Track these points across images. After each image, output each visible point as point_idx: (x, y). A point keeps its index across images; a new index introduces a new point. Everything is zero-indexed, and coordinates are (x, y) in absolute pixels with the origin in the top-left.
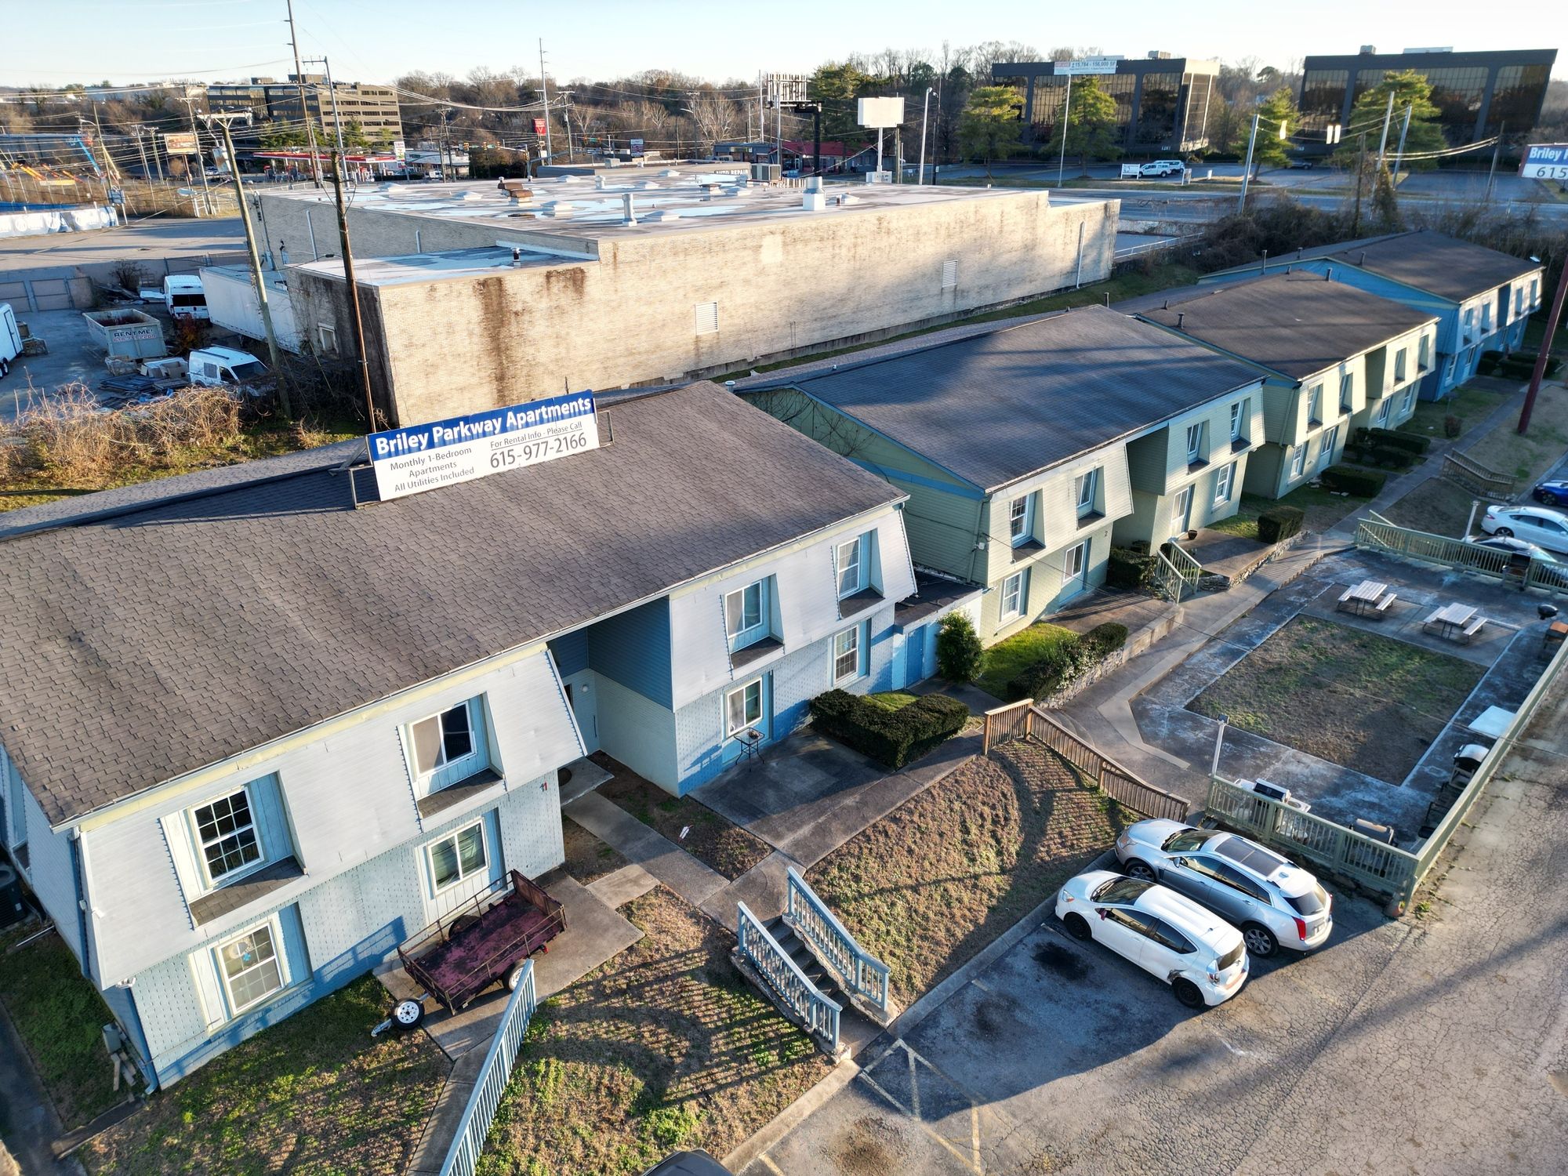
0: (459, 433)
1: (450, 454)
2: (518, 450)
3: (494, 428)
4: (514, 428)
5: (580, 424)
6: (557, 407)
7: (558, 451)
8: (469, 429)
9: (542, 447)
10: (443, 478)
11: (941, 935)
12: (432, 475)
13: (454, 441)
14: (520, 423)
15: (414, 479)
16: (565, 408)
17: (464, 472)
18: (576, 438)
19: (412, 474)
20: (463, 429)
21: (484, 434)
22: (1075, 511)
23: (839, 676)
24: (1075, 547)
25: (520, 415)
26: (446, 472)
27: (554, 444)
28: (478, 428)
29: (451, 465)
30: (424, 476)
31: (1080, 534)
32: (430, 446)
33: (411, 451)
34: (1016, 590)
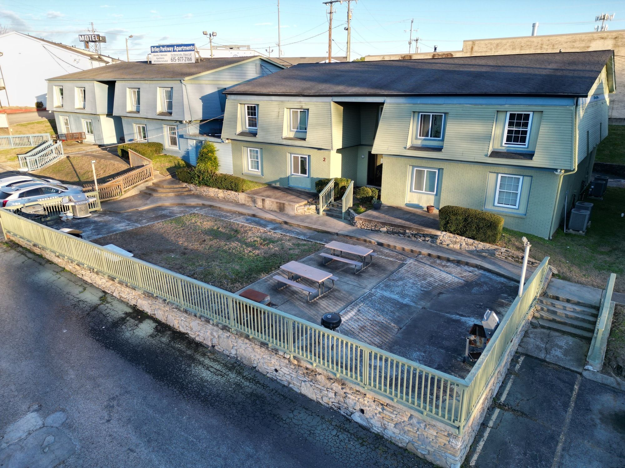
1: (163, 55)
2: (177, 58)
3: (172, 50)
4: (176, 51)
5: (191, 54)
6: (186, 47)
9: (182, 59)
12: (161, 60)
14: (178, 50)
15: (157, 60)
16: (188, 48)
17: (166, 61)
18: (190, 58)
19: (157, 58)
20: (165, 49)
21: (170, 51)
22: (291, 131)
23: (172, 144)
24: (300, 156)
25: (178, 48)
26: (163, 60)
27: (184, 58)
28: (168, 49)
29: (163, 58)
30: (159, 60)
31: (285, 142)
32: (160, 52)
33: (157, 52)
34: (257, 158)
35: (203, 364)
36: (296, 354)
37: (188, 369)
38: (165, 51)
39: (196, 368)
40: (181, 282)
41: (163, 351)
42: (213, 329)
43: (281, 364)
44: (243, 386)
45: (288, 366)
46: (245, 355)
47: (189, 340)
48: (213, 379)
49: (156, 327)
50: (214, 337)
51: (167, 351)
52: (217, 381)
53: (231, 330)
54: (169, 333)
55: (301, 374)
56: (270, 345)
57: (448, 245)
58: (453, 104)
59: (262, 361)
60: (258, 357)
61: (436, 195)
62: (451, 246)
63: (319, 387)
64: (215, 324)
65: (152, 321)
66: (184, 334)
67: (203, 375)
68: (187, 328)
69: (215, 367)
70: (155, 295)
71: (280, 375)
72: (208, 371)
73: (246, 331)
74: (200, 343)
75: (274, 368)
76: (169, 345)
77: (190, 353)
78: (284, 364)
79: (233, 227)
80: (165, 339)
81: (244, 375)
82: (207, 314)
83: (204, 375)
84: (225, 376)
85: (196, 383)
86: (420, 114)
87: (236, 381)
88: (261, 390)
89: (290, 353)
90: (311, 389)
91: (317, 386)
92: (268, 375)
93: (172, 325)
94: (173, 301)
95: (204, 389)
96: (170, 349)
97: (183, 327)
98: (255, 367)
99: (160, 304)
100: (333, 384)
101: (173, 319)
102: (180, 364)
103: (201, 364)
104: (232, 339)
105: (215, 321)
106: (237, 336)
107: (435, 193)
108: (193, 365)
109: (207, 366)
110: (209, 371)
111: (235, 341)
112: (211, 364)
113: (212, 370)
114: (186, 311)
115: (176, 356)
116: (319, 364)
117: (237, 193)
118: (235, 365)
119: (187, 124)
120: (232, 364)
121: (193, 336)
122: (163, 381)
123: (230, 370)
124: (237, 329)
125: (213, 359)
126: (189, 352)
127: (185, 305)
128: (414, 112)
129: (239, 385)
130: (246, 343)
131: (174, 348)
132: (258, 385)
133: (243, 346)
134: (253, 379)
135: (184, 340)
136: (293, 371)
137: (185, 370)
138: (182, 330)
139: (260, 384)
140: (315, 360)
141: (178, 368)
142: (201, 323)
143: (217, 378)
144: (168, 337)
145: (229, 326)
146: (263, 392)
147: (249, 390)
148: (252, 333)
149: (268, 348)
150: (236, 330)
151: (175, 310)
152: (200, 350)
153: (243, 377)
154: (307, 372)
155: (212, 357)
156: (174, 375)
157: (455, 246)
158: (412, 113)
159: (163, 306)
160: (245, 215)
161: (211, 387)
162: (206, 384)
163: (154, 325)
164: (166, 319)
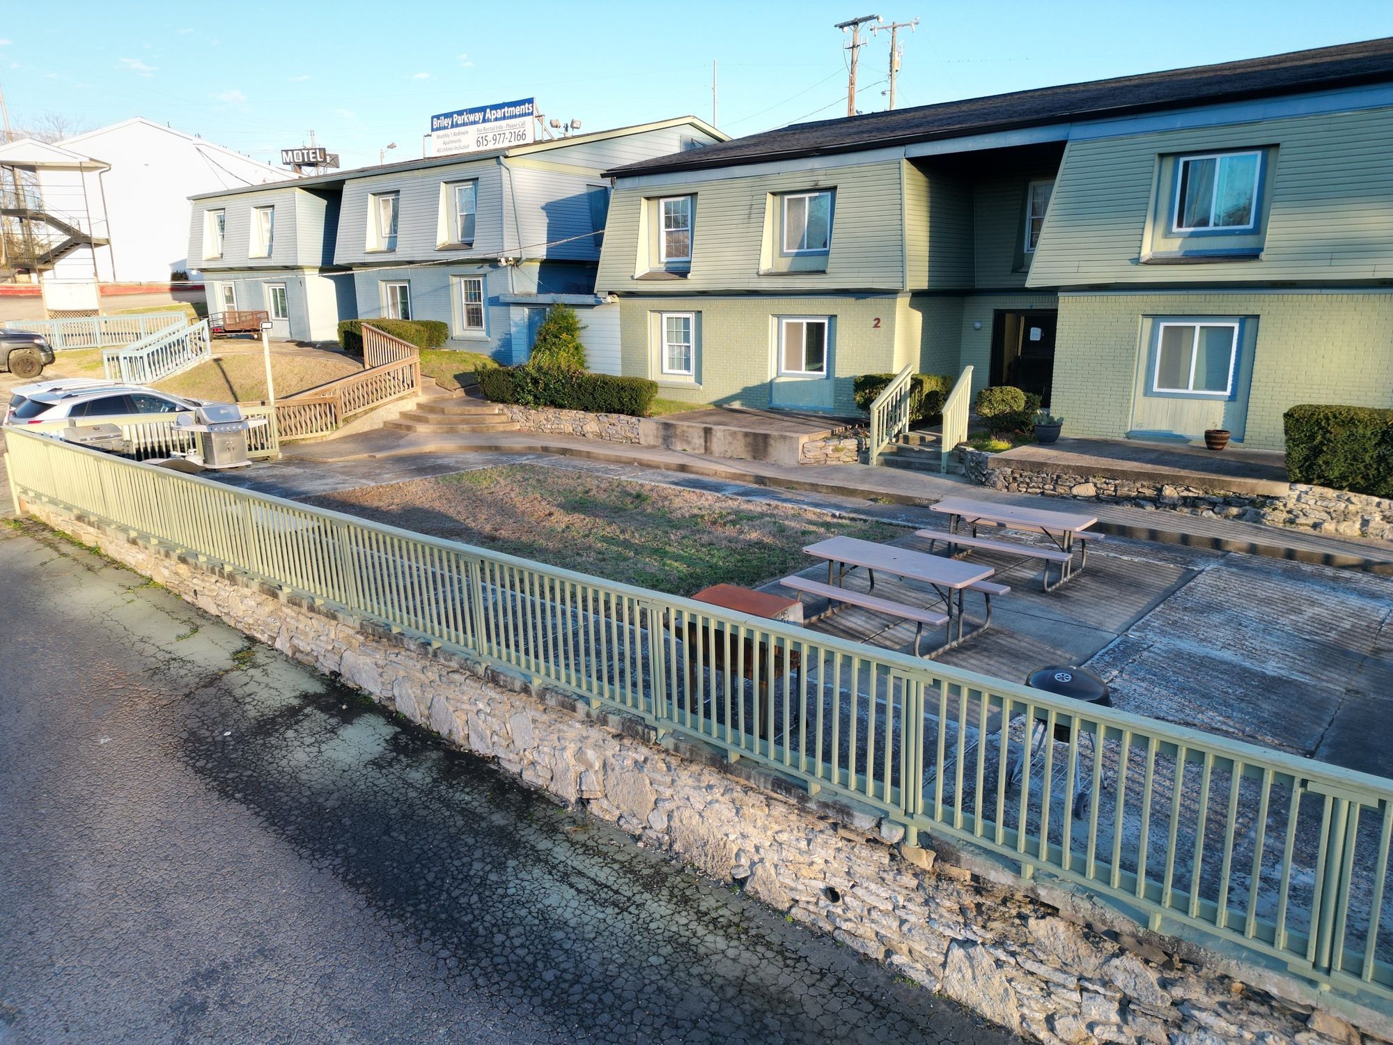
0: (464, 120)
1: (459, 134)
2: (490, 137)
3: (480, 119)
4: (489, 120)
5: (523, 124)
6: (514, 108)
7: (510, 141)
8: (468, 118)
9: (502, 137)
12: (452, 146)
13: (461, 125)
14: (493, 117)
15: (444, 146)
16: (518, 110)
17: (465, 147)
18: (521, 133)
19: (444, 143)
20: (465, 117)
21: (475, 123)
22: (782, 255)
23: (469, 324)
24: (805, 321)
25: (494, 112)
26: (457, 145)
27: (508, 135)
28: (472, 117)
29: (459, 141)
30: (448, 146)
31: (765, 284)
32: (453, 126)
33: (445, 128)
34: (687, 339)
35: (546, 862)
36: (936, 825)
37: (493, 877)
38: (464, 124)
39: (523, 875)
40: (482, 570)
41: (409, 812)
42: (586, 738)
43: (855, 868)
44: (702, 950)
45: (889, 877)
46: (703, 831)
47: (498, 780)
48: (586, 919)
49: (395, 738)
50: (589, 766)
51: (425, 813)
52: (602, 927)
53: (653, 734)
54: (434, 755)
55: (950, 911)
56: (814, 788)
57: (1315, 526)
58: (1292, 117)
59: (771, 857)
60: (756, 837)
61: (1233, 398)
62: (1329, 527)
63: (1042, 971)
64: (594, 713)
65: (382, 720)
66: (484, 760)
67: (547, 902)
68: (495, 738)
69: (592, 875)
70: (395, 630)
71: (850, 915)
72: (565, 887)
73: (715, 734)
74: (536, 792)
75: (822, 885)
76: (431, 792)
77: (502, 822)
78: (872, 870)
79: (628, 489)
80: (418, 776)
81: (703, 909)
82: (568, 681)
83: (553, 900)
84: (632, 909)
85: (520, 929)
86: (1182, 160)
87: (674, 928)
88: (773, 970)
89: (906, 820)
90: (998, 978)
91: (1030, 965)
92: (797, 913)
93: (444, 732)
94: (452, 646)
95: (553, 953)
96: (435, 806)
97: (482, 738)
98: (742, 882)
99: (411, 663)
100: (1116, 962)
101: (451, 709)
102: (465, 860)
103: (539, 860)
104: (655, 770)
105: (595, 704)
106: (674, 762)
107: (1228, 393)
108: (511, 863)
109: (561, 868)
110: (571, 886)
111: (668, 779)
112: (575, 864)
113: (582, 884)
114: (493, 678)
115: (453, 830)
116: (1052, 869)
117: (634, 419)
118: (665, 869)
119: (509, 268)
120: (652, 867)
121: (514, 769)
122: (401, 918)
123: (647, 887)
124: (680, 728)
125: (584, 845)
126: (498, 819)
127: (491, 653)
128: (1162, 156)
129: (686, 946)
130: (710, 787)
131: (447, 804)
132: (760, 948)
133: (698, 801)
134: (737, 925)
135: (482, 780)
136: (910, 900)
137: (484, 879)
138: (479, 747)
139: (768, 945)
140: (1034, 851)
141: (460, 872)
142: (545, 718)
143: (601, 916)
144: (430, 769)
145: (650, 719)
146: (785, 980)
147: (727, 970)
148: (737, 743)
149: (804, 799)
150: (674, 734)
151: (456, 676)
152: (539, 811)
153: (700, 915)
154: (979, 906)
155: (581, 837)
156: (444, 896)
157: (1343, 527)
158: (1157, 158)
159: (419, 666)
160: (658, 467)
161: (578, 947)
162: (559, 935)
163: (388, 731)
164: (426, 712)
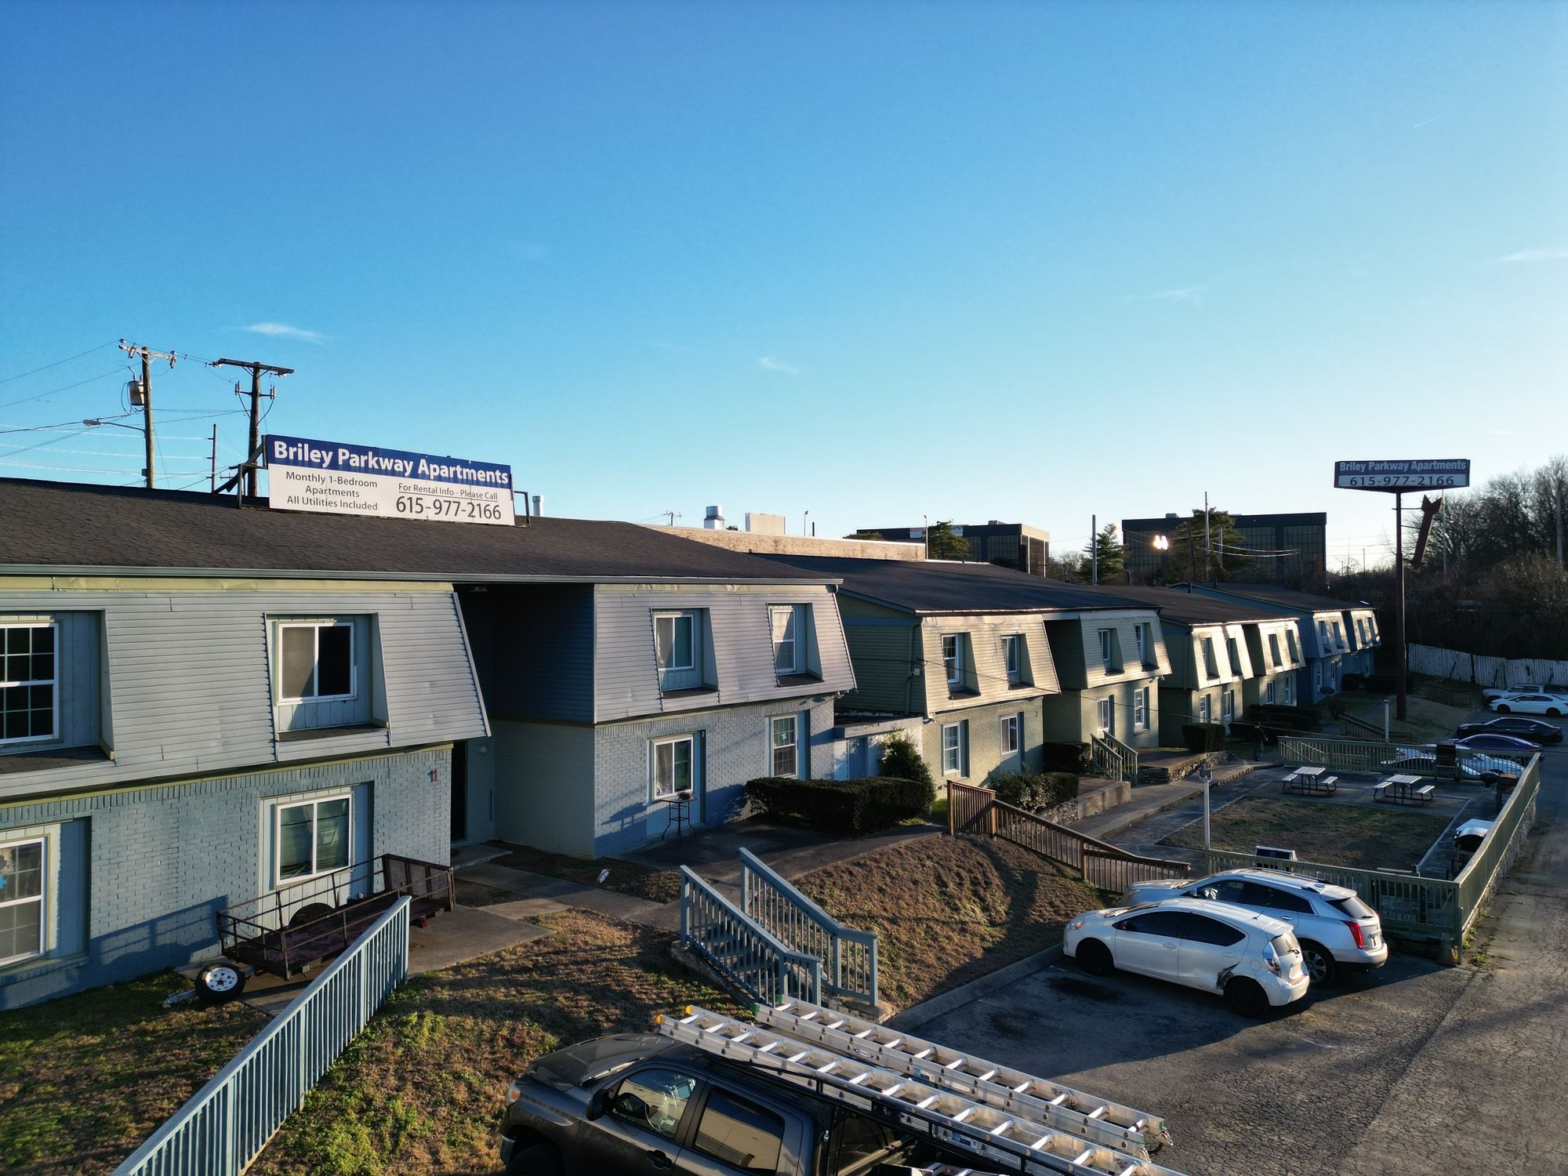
0: (367, 462)
1: (353, 482)
2: (427, 501)
3: (405, 470)
4: (425, 477)
5: (496, 496)
6: (473, 471)
7: (470, 516)
8: (378, 462)
9: (454, 506)
10: (343, 504)
11: (931, 960)
12: (331, 498)
13: (358, 470)
14: (433, 474)
15: (310, 495)
16: (481, 475)
17: (366, 506)
18: (491, 508)
19: (308, 489)
21: (396, 473)
24: (1009, 718)
26: (348, 499)
27: (464, 505)
28: (387, 464)
29: (353, 493)
32: (333, 467)
33: (312, 465)
34: (955, 744)
38: (366, 469)
86: (1099, 631)
117: (1073, 803)
